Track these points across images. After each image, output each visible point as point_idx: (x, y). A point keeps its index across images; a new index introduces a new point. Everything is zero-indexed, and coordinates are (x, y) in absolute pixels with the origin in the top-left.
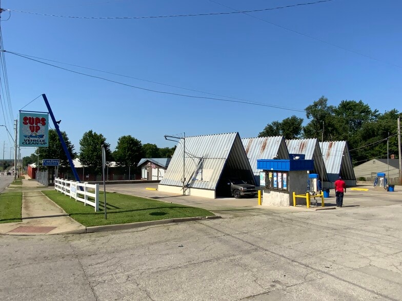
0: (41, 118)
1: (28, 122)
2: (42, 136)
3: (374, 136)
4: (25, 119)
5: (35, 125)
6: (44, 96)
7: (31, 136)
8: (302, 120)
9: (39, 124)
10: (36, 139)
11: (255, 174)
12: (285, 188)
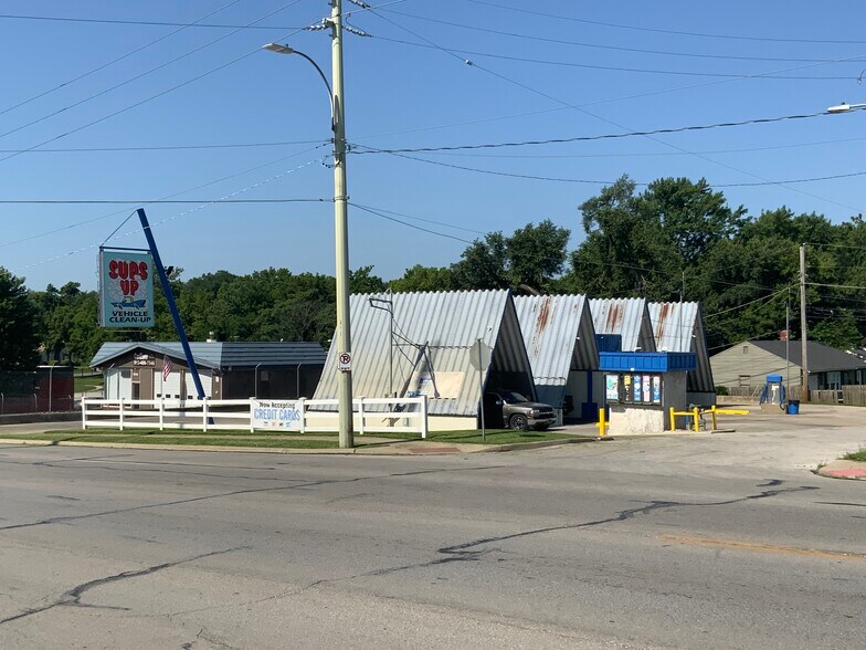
0: (138, 262)
1: (117, 271)
2: (142, 303)
3: (742, 280)
4: (113, 265)
5: (129, 279)
6: (141, 212)
7: (124, 304)
8: (566, 234)
9: (137, 278)
10: (133, 309)
11: (536, 382)
12: (656, 401)
